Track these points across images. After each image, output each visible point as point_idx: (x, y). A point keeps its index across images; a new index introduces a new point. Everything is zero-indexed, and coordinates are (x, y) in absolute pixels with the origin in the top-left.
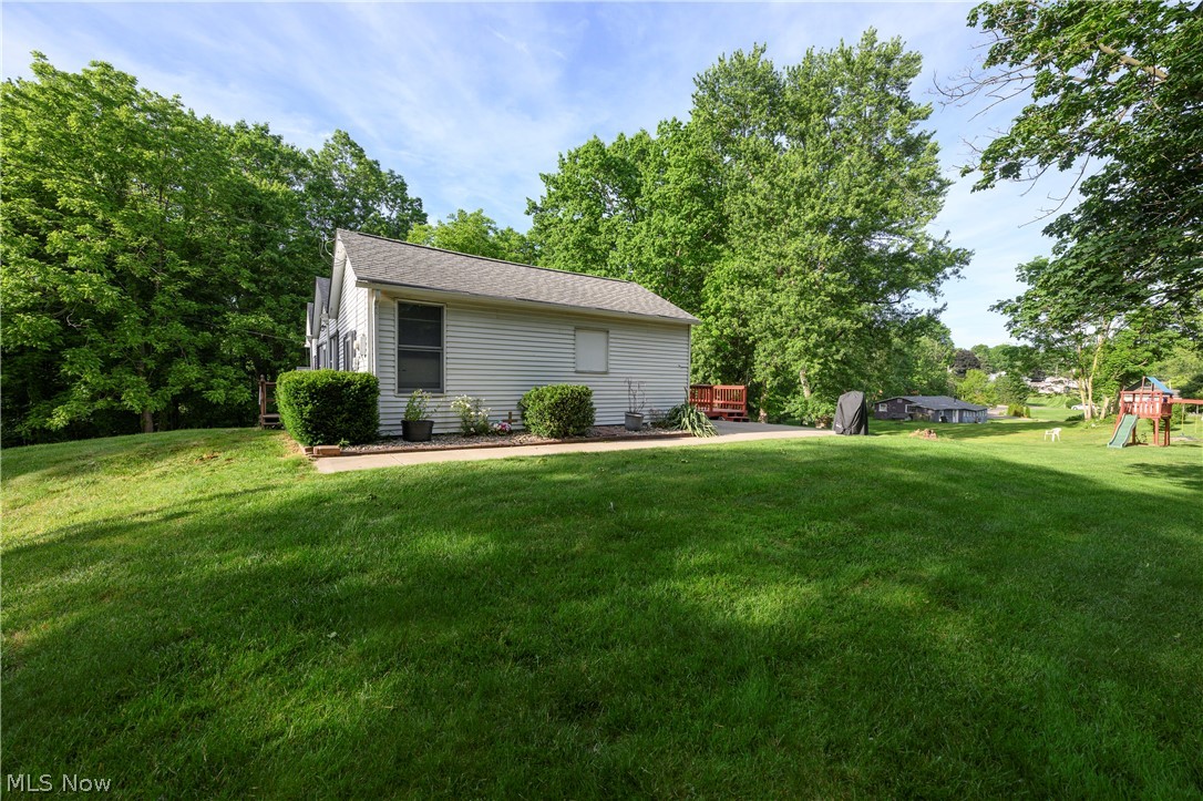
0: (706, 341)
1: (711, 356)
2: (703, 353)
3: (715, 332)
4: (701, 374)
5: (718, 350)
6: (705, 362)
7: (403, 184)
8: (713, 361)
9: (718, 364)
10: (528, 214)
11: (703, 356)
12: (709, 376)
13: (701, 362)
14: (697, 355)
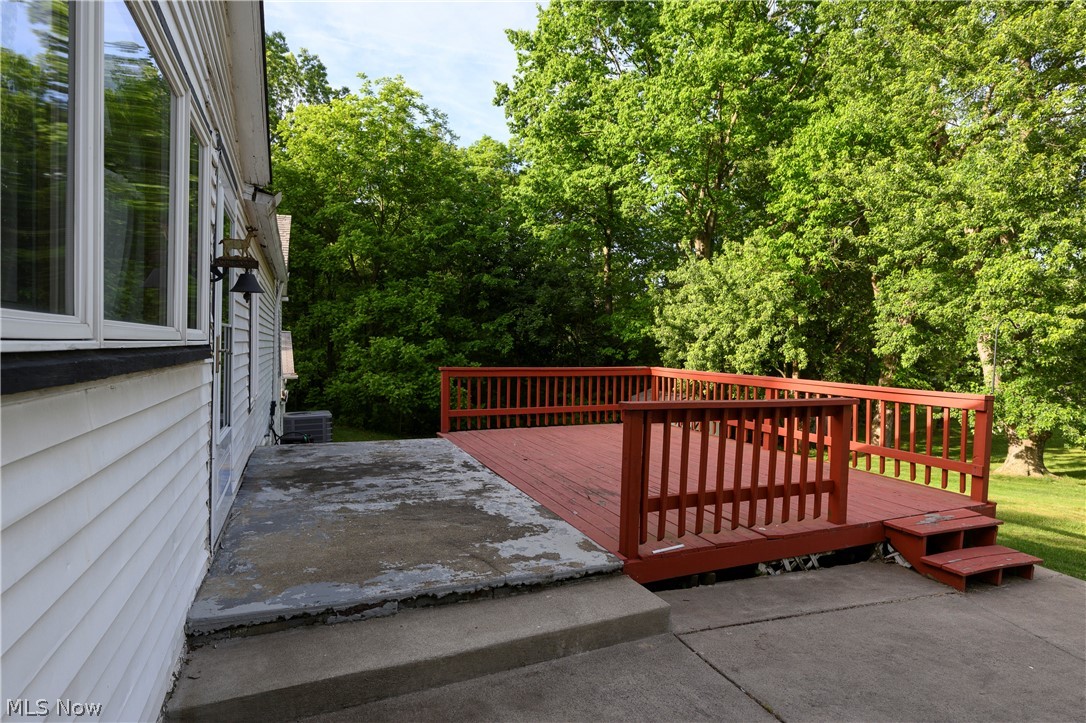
0: (777, 275)
1: (787, 305)
2: (771, 297)
3: (795, 261)
4: (765, 338)
5: (800, 295)
6: (774, 316)
7: (321, 67)
8: (790, 313)
9: (801, 320)
10: (498, 103)
11: (769, 304)
12: (783, 341)
13: (766, 316)
14: (759, 302)
